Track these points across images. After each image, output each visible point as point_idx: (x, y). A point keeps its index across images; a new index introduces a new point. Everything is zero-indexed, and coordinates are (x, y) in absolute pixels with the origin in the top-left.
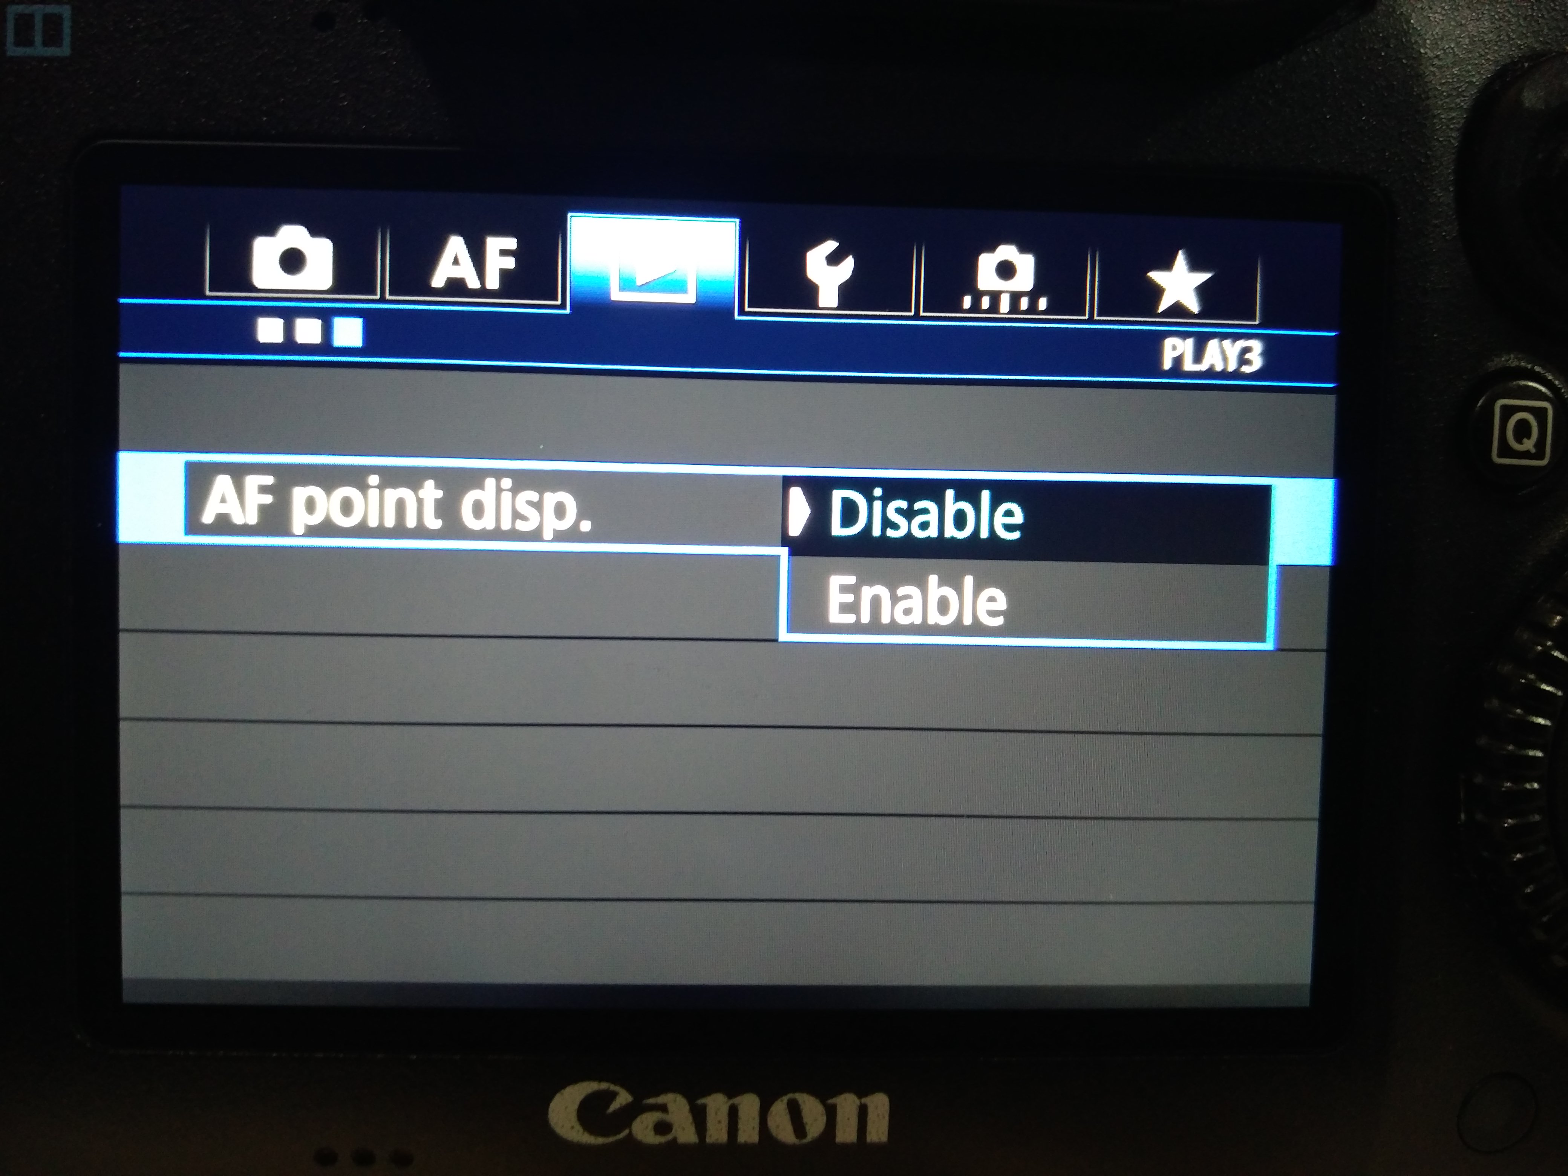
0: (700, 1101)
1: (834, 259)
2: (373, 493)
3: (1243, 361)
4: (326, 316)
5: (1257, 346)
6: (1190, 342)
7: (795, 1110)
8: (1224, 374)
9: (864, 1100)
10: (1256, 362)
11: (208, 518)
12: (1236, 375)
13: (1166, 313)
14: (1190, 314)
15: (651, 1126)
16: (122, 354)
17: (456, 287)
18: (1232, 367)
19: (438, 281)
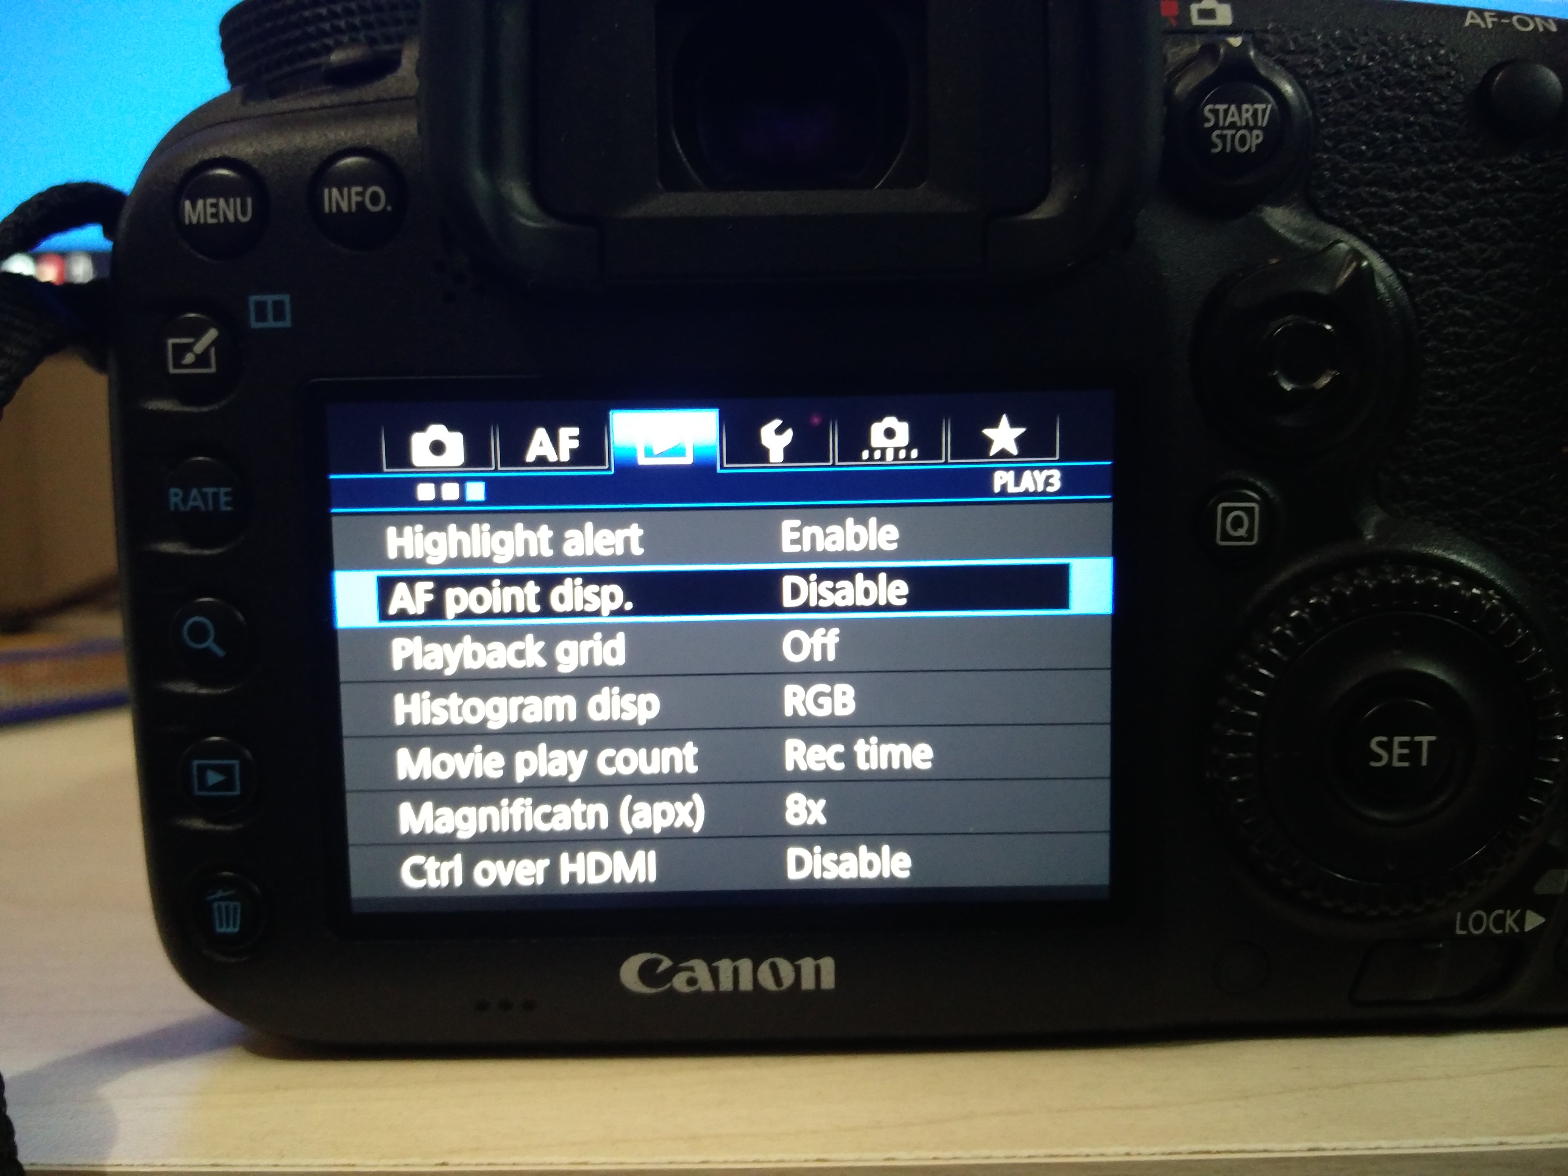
0: (714, 964)
1: (780, 431)
2: (496, 591)
3: (1047, 483)
4: (462, 482)
5: (1057, 474)
6: (1012, 473)
7: (774, 969)
8: (1035, 494)
9: (818, 962)
10: (1056, 484)
11: (392, 610)
12: (1044, 493)
13: (996, 456)
14: (1011, 456)
15: (685, 981)
16: (334, 510)
17: (541, 461)
18: (1040, 489)
19: (530, 457)
